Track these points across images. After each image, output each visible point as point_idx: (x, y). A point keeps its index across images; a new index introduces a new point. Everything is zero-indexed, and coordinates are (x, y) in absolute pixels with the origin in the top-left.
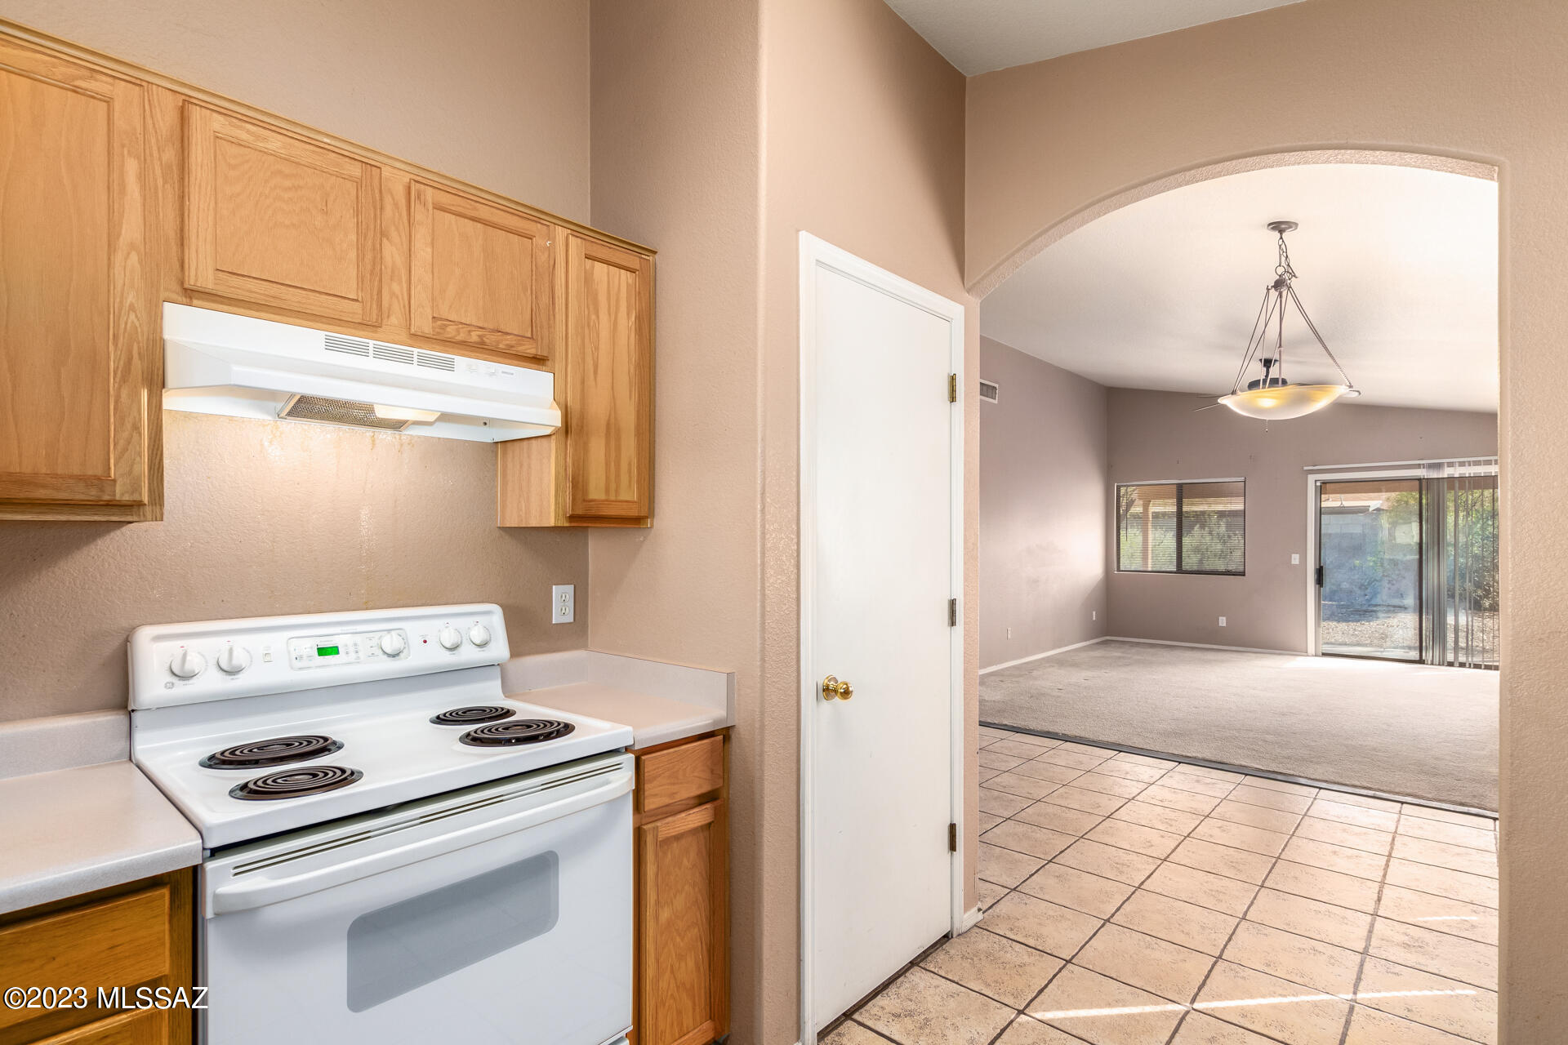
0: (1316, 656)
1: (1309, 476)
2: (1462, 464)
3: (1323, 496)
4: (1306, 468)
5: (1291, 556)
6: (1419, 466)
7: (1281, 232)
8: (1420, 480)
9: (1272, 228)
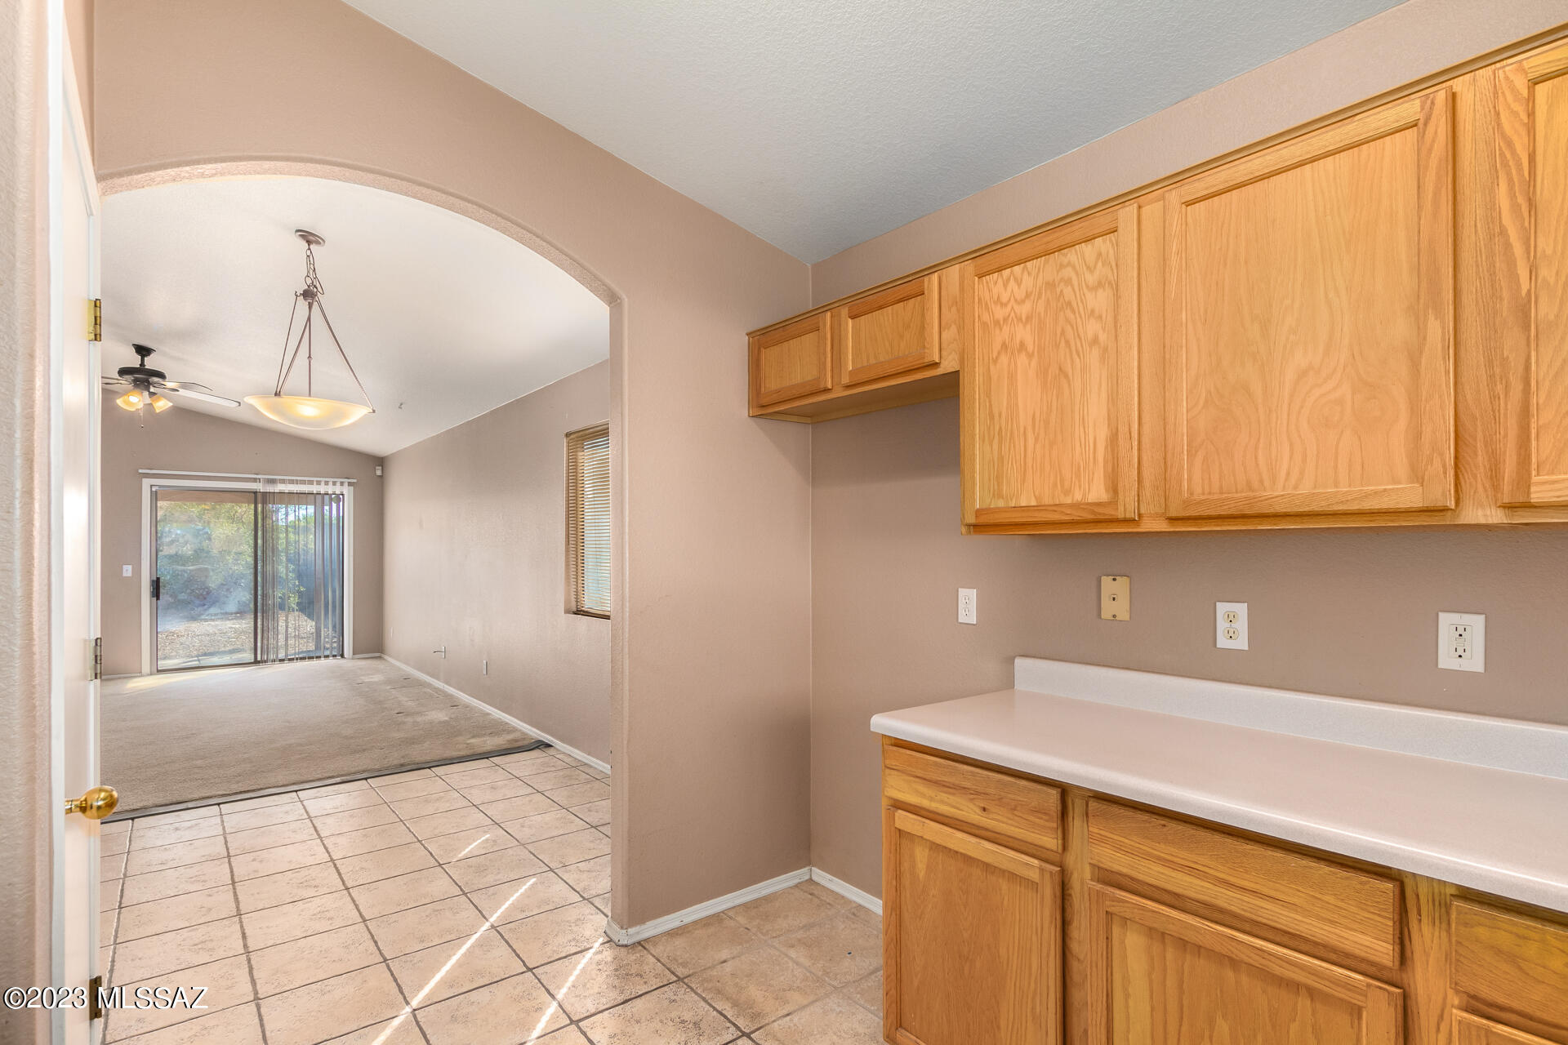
0: (151, 674)
1: (144, 480)
2: (292, 482)
3: (158, 502)
4: (140, 471)
5: (122, 568)
6: (255, 480)
7: (309, 242)
8: (255, 493)
9: (301, 235)
